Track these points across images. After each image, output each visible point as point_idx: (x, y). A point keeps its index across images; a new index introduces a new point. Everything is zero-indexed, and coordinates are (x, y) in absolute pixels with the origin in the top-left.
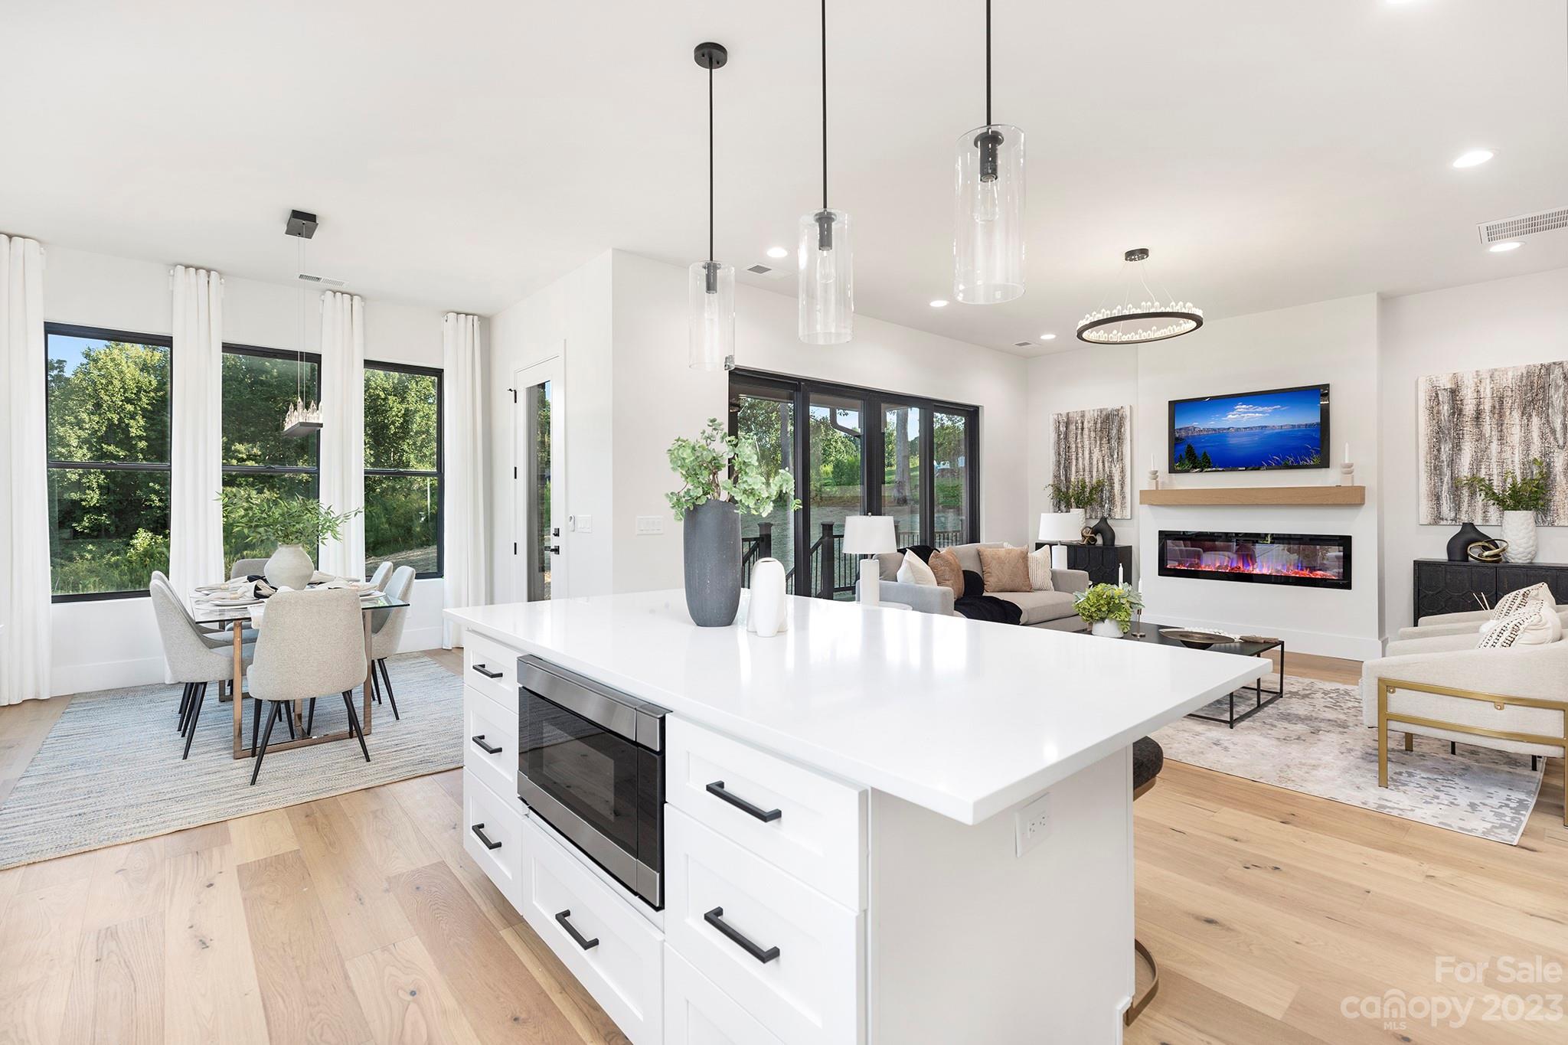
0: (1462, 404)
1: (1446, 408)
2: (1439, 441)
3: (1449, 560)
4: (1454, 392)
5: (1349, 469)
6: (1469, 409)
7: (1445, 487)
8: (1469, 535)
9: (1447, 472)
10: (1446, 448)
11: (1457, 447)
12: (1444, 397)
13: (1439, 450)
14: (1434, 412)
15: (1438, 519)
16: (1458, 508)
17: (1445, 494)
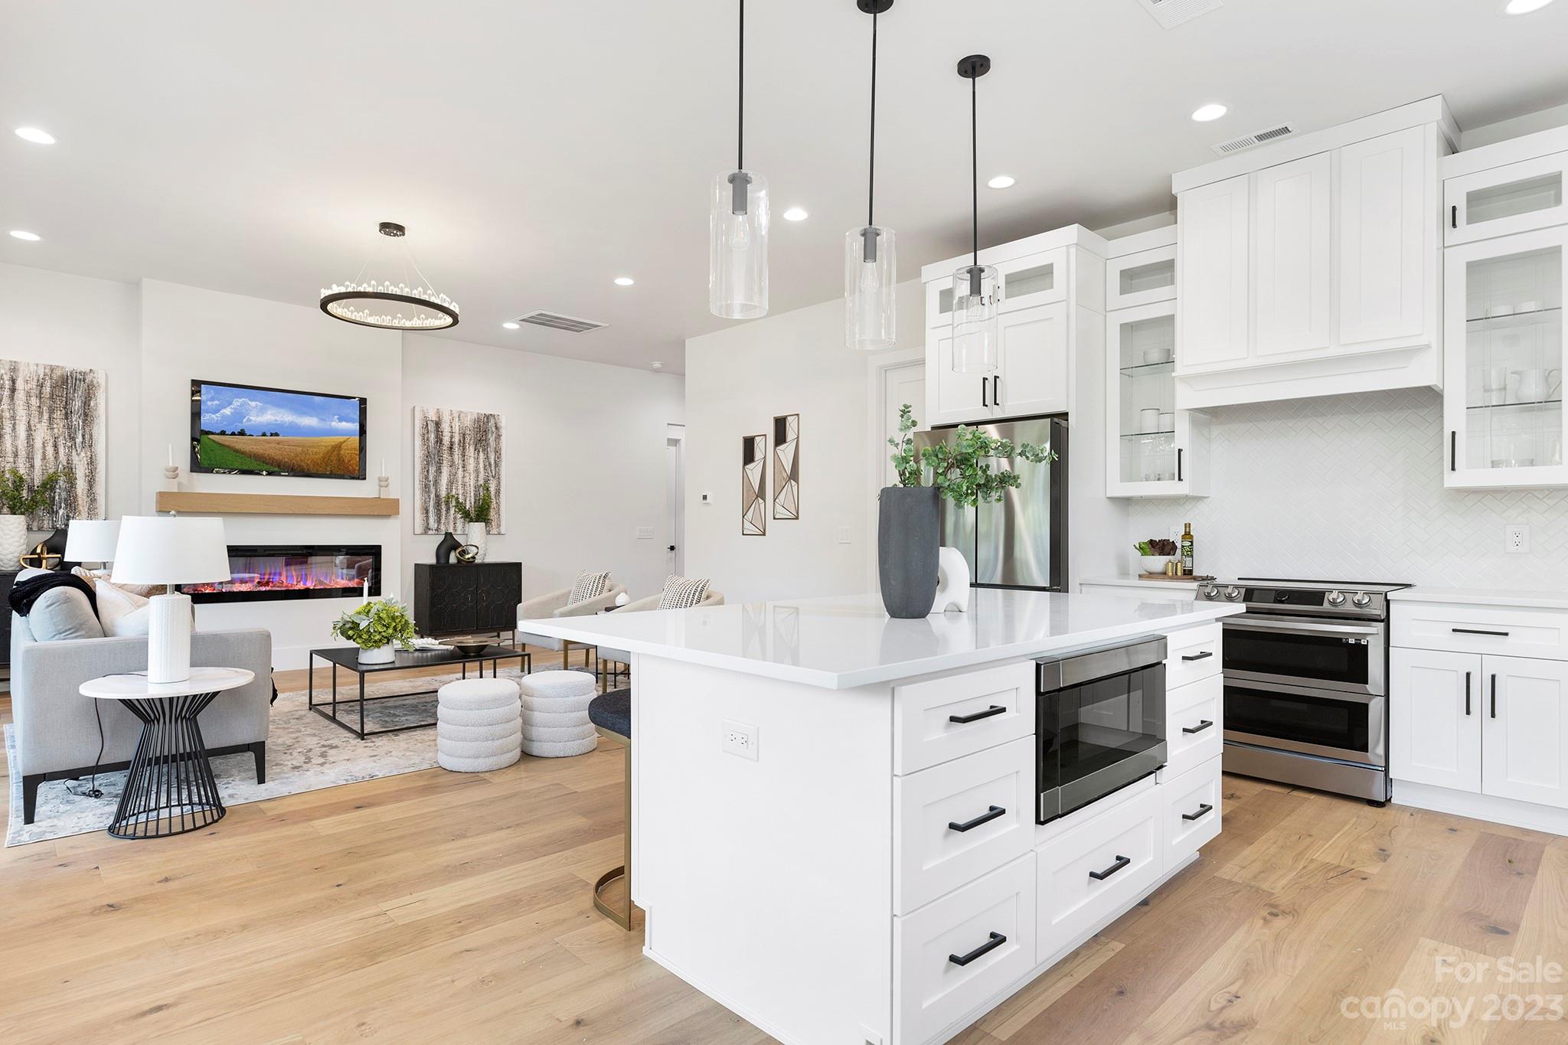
0: (442, 435)
1: (433, 436)
2: (428, 464)
3: (437, 563)
4: (438, 424)
5: (383, 482)
6: (446, 440)
7: (432, 503)
8: (450, 544)
9: (433, 489)
10: (432, 469)
11: (439, 471)
12: (432, 427)
13: (428, 471)
14: (425, 439)
15: (427, 529)
16: (439, 521)
17: (431, 509)
